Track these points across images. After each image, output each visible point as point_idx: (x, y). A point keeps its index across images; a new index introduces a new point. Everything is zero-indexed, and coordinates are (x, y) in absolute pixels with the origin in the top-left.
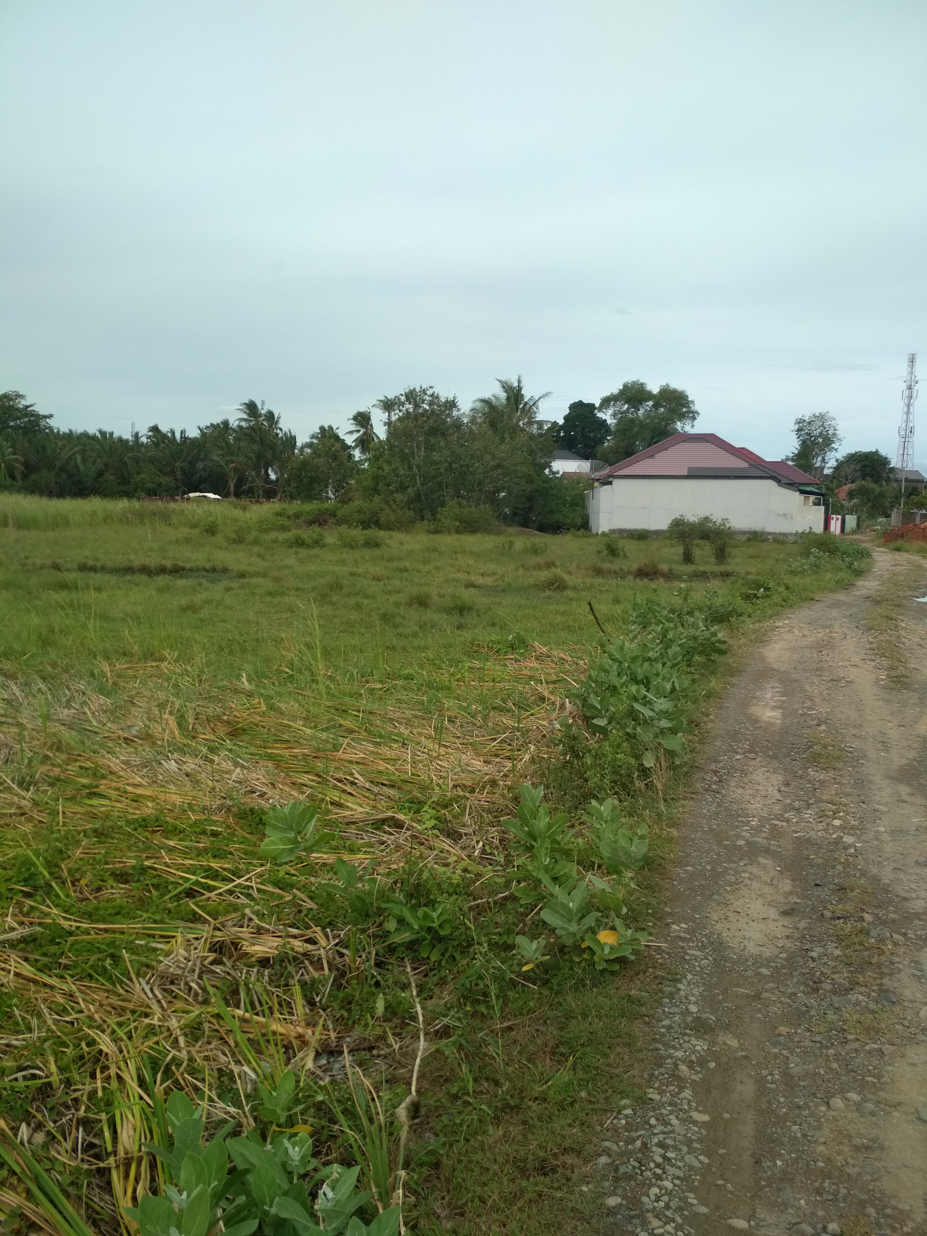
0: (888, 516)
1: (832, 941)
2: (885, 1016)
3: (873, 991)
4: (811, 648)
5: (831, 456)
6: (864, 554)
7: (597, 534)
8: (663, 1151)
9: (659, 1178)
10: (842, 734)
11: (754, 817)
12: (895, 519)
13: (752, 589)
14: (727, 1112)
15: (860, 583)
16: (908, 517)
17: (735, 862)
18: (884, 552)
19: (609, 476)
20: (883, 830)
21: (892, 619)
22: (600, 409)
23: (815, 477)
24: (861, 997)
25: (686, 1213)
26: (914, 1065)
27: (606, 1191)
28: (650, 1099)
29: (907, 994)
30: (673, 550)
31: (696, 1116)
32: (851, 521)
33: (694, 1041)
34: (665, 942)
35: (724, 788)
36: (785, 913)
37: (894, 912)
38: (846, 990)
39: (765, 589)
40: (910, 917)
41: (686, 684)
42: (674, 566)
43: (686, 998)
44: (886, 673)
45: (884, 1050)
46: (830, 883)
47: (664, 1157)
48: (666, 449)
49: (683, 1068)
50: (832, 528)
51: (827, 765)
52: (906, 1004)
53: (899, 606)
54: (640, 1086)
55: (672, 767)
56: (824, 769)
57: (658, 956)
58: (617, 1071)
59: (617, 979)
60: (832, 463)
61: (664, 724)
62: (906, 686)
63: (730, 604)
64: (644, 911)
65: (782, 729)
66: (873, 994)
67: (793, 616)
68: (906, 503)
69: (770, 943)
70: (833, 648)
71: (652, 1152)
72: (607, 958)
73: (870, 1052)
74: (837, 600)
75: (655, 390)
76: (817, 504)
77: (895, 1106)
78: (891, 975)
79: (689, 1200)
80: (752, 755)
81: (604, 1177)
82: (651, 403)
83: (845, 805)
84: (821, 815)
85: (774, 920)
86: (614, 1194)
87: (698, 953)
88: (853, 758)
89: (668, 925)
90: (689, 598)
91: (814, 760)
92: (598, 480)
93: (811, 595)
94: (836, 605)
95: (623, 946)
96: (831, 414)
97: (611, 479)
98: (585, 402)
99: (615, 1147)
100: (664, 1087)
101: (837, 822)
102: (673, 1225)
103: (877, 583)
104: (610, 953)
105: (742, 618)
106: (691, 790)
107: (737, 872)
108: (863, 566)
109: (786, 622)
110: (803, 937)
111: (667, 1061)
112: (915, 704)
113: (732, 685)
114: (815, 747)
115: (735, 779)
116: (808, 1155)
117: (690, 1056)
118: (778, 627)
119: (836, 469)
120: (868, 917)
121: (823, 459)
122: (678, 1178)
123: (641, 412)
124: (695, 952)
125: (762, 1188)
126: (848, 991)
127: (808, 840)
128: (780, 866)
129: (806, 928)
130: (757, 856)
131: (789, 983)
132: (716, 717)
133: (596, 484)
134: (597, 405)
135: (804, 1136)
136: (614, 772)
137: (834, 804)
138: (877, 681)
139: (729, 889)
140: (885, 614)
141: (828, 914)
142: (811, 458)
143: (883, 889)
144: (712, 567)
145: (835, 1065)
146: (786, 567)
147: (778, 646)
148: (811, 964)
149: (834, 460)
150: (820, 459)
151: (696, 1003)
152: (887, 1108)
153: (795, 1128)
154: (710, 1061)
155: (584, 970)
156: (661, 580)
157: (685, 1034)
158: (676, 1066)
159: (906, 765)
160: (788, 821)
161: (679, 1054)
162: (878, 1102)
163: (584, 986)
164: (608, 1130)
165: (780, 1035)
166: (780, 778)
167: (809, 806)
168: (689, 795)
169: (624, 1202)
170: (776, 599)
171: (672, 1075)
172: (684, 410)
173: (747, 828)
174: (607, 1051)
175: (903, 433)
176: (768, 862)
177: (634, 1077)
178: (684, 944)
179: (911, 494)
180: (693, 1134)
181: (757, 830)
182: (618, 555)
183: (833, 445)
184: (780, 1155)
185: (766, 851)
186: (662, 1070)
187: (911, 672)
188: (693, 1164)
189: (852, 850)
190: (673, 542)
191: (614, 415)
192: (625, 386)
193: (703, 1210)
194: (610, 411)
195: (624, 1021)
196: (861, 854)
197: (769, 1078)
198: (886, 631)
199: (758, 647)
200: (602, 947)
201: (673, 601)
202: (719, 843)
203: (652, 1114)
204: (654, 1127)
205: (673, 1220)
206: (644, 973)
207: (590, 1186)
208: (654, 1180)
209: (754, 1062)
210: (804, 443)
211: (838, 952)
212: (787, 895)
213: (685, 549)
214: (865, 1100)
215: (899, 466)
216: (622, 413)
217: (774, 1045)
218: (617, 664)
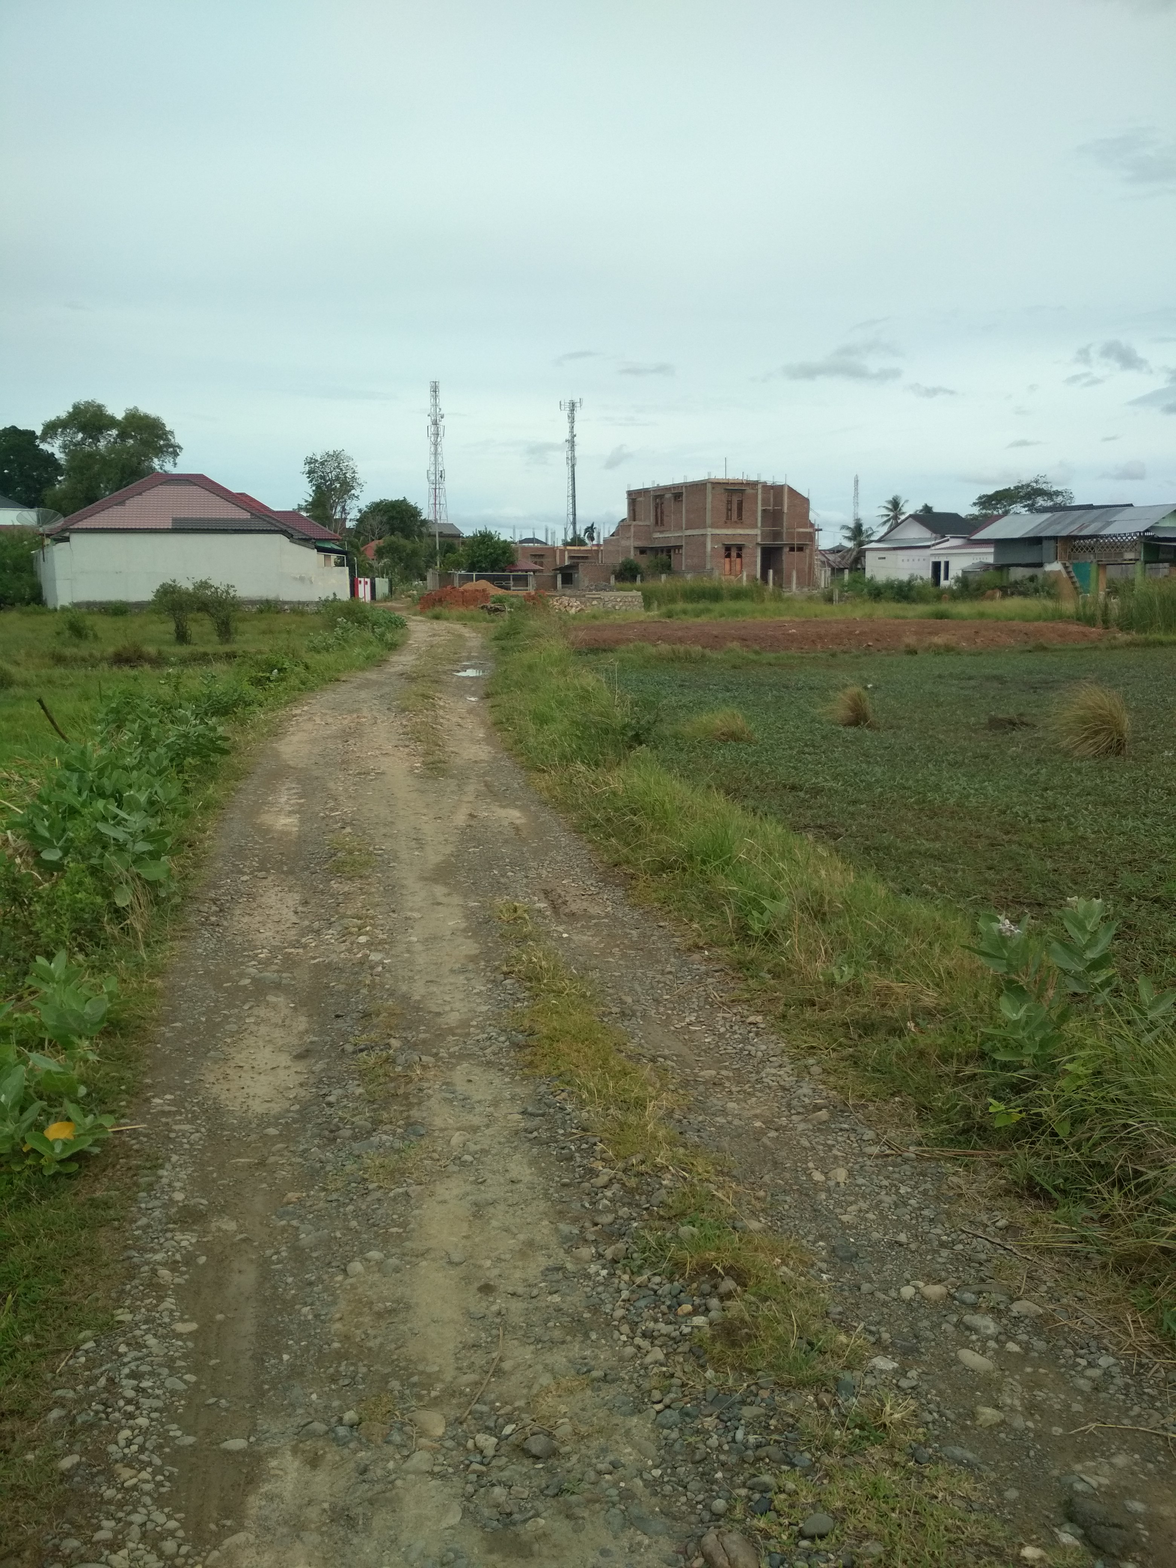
0: (424, 579)
1: (354, 1079)
2: (412, 1152)
3: (399, 1127)
4: (336, 737)
5: (352, 505)
6: (398, 624)
7: (56, 610)
8: (135, 1382)
9: (131, 1416)
10: (370, 835)
11: (263, 948)
12: (431, 582)
13: (263, 672)
14: (221, 1312)
15: (394, 658)
16: (445, 579)
17: (237, 1007)
18: (421, 621)
19: (64, 530)
20: (415, 939)
21: (428, 697)
22: (43, 438)
23: (335, 532)
24: (385, 1137)
25: (167, 1450)
26: (445, 1202)
27: (58, 1453)
28: (119, 1322)
29: (438, 1122)
30: (162, 627)
31: (180, 1327)
32: (382, 585)
33: (179, 1236)
34: (143, 1122)
35: (226, 919)
36: (300, 1057)
37: (425, 1032)
38: (368, 1132)
39: (280, 670)
40: (441, 1035)
41: (174, 793)
42: (165, 648)
43: (170, 1185)
44: (421, 759)
45: (411, 1193)
46: (353, 1011)
47: (138, 1389)
48: (140, 494)
49: (164, 1272)
50: (361, 594)
51: (352, 874)
52: (436, 1134)
53: (437, 682)
54: (105, 1309)
55: (157, 901)
56: (349, 879)
57: (134, 1142)
58: (74, 1298)
59: (76, 1182)
60: (354, 514)
61: (142, 847)
62: (443, 773)
63: (236, 691)
64: (116, 1089)
65: (299, 837)
66: (399, 1130)
67: (314, 701)
68: (442, 563)
69: (280, 1096)
70: (361, 736)
71: (122, 1387)
72: (59, 1158)
73: (394, 1199)
74: (367, 679)
75: (120, 415)
76: (339, 564)
77: (423, 1255)
78: (419, 1104)
79: (171, 1434)
80: (262, 874)
81: (56, 1435)
82: (114, 432)
83: (372, 918)
84: (346, 933)
85: (285, 1068)
86: (70, 1452)
87: (187, 1127)
88: (383, 861)
89: (148, 1100)
90: (180, 686)
91: (338, 870)
92: (48, 536)
93: (336, 675)
94: (367, 685)
95: (82, 1137)
96: (348, 453)
97: (67, 534)
98: (21, 428)
99: (71, 1394)
100: (139, 1303)
101: (363, 939)
102: (149, 1470)
103: (414, 657)
104: (63, 1151)
105: (251, 708)
106: (182, 927)
107: (240, 1018)
108: (397, 637)
109: (306, 708)
110: (321, 1081)
111: (142, 1269)
112: (452, 792)
113: (238, 791)
114: (339, 854)
115: (241, 906)
116: (321, 1338)
117: (173, 1255)
118: (295, 716)
119: (360, 521)
120: (395, 1043)
121: (344, 509)
122: (156, 1410)
123: (102, 444)
124: (183, 1127)
125: (263, 1394)
126: (369, 1133)
127: (329, 966)
128: (293, 1002)
129: (324, 1070)
130: (266, 994)
131: (301, 1139)
132: (215, 832)
133: (47, 541)
134: (39, 433)
135: (317, 1316)
136: (76, 919)
137: (360, 918)
138: (412, 769)
139: (229, 1040)
140: (420, 692)
141: (349, 1048)
142: (328, 507)
143: (414, 1007)
144: (214, 646)
145: (354, 1223)
146: (306, 643)
147: (295, 739)
148: (328, 1111)
149: (356, 510)
150: (339, 508)
151: (183, 1189)
152: (414, 1259)
153: (306, 1310)
154: (199, 1256)
155: (28, 1181)
156: (147, 667)
157: (167, 1231)
158: (154, 1272)
159: (443, 862)
160: (305, 946)
161: (159, 1257)
162: (404, 1255)
163: (29, 1201)
164: (60, 1376)
165: (289, 1203)
166: (297, 897)
167: (330, 925)
168: (179, 934)
169: (84, 1459)
170: (294, 681)
171: (150, 1285)
172: (162, 442)
173: (253, 963)
174: (61, 1276)
175: (432, 478)
176: (279, 1000)
177: (97, 1299)
178: (169, 1120)
179: (447, 552)
180: (177, 1351)
181: (267, 963)
182: (86, 637)
183: (353, 492)
184: (287, 1347)
185: (278, 987)
186: (136, 1282)
187: (449, 757)
188: (177, 1387)
189: (380, 969)
190: (162, 616)
191: (64, 447)
192: (76, 407)
193: (190, 1440)
194: (58, 442)
195: (84, 1233)
196: (390, 971)
197: (275, 1257)
198: (421, 711)
199: (272, 742)
200: (51, 1145)
201: (161, 692)
202: (218, 987)
203: (121, 1339)
204: (125, 1354)
205: (150, 1464)
206: (114, 1166)
207: (37, 1452)
208: (124, 1421)
209: (256, 1244)
210: (318, 489)
211: (360, 1090)
212: (301, 1035)
213: (177, 626)
214: (387, 1256)
215: (431, 518)
216: (75, 445)
217: (281, 1218)
218: (75, 776)
